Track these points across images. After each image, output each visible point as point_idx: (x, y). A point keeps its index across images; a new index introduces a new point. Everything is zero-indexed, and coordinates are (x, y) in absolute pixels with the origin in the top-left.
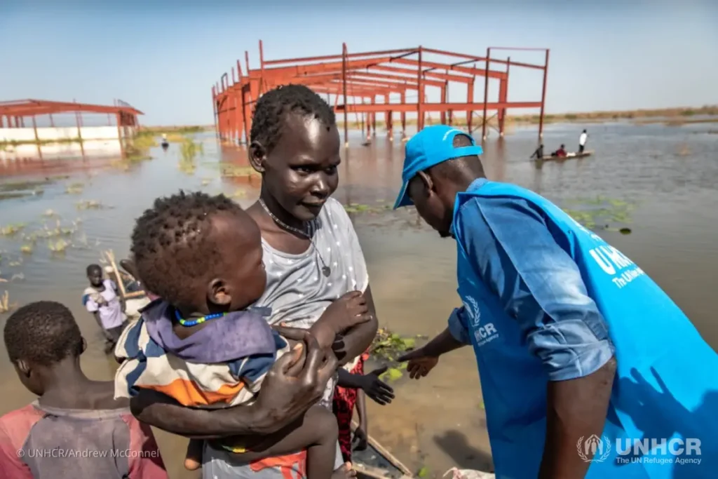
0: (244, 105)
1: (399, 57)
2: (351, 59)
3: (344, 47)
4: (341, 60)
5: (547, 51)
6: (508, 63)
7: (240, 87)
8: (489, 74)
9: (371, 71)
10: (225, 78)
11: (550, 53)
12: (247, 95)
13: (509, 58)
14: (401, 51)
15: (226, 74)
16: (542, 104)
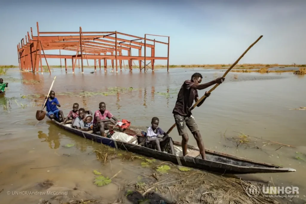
0: (31, 53)
1: (107, 36)
2: (84, 34)
3: (80, 28)
4: (79, 35)
5: (169, 37)
6: (154, 41)
7: (29, 45)
8: (146, 45)
9: (95, 41)
10: (22, 41)
11: (170, 38)
12: (32, 48)
13: (154, 39)
14: (107, 32)
15: (23, 39)
16: (168, 58)
